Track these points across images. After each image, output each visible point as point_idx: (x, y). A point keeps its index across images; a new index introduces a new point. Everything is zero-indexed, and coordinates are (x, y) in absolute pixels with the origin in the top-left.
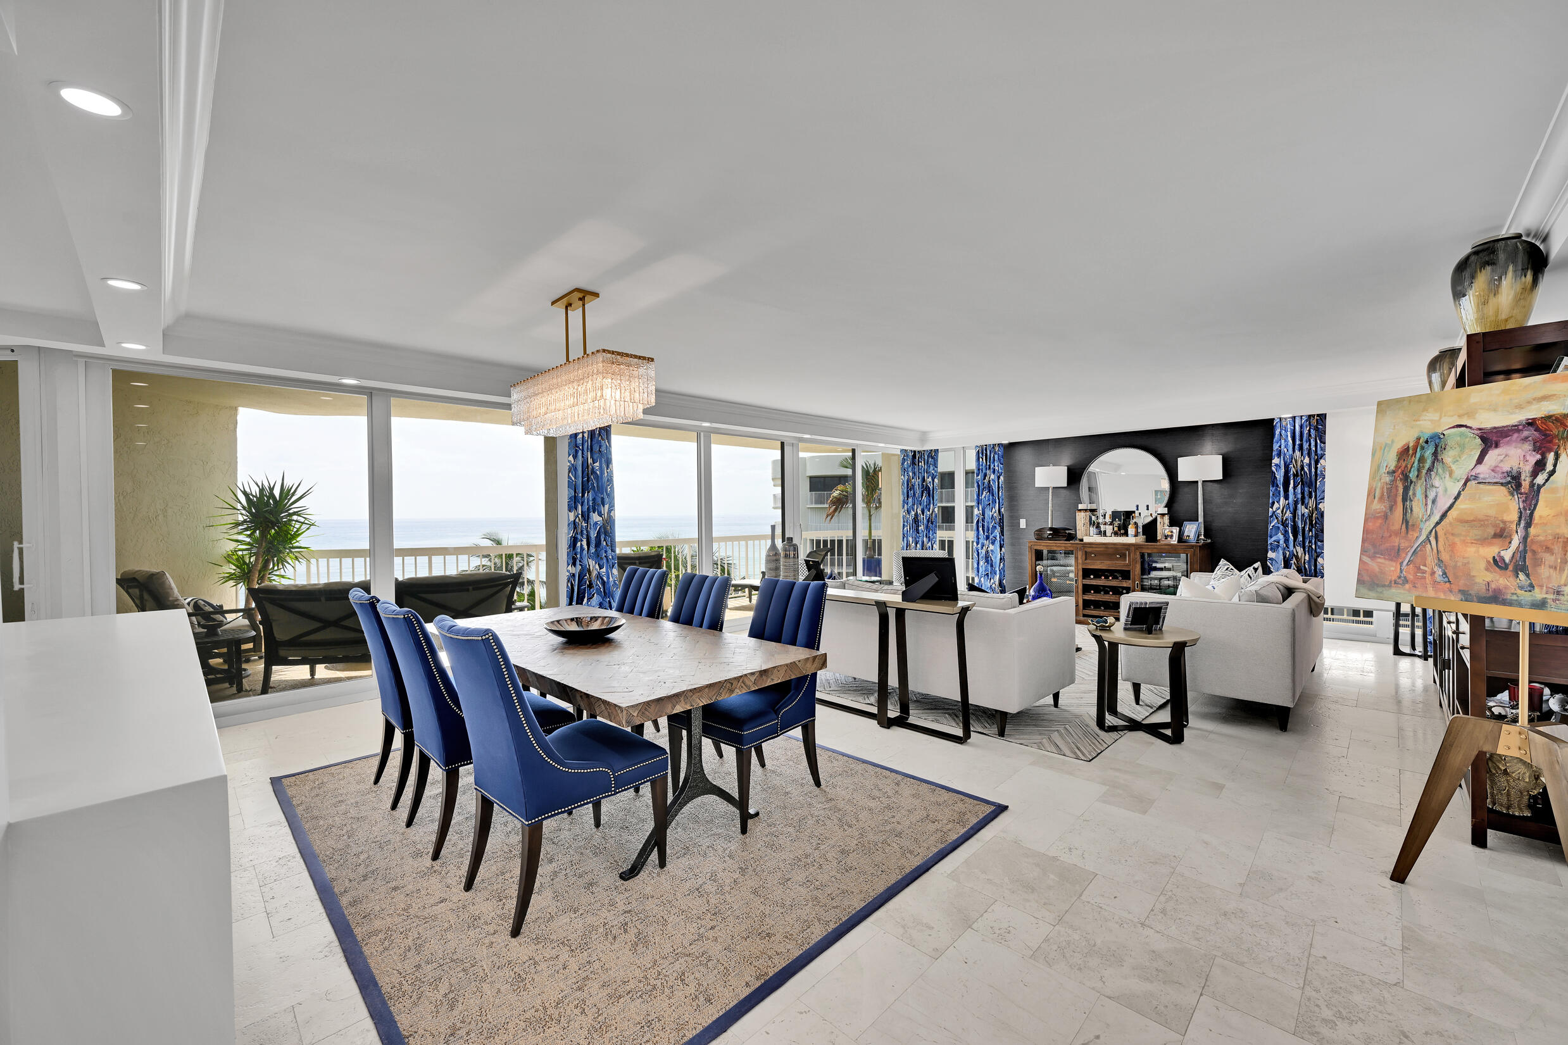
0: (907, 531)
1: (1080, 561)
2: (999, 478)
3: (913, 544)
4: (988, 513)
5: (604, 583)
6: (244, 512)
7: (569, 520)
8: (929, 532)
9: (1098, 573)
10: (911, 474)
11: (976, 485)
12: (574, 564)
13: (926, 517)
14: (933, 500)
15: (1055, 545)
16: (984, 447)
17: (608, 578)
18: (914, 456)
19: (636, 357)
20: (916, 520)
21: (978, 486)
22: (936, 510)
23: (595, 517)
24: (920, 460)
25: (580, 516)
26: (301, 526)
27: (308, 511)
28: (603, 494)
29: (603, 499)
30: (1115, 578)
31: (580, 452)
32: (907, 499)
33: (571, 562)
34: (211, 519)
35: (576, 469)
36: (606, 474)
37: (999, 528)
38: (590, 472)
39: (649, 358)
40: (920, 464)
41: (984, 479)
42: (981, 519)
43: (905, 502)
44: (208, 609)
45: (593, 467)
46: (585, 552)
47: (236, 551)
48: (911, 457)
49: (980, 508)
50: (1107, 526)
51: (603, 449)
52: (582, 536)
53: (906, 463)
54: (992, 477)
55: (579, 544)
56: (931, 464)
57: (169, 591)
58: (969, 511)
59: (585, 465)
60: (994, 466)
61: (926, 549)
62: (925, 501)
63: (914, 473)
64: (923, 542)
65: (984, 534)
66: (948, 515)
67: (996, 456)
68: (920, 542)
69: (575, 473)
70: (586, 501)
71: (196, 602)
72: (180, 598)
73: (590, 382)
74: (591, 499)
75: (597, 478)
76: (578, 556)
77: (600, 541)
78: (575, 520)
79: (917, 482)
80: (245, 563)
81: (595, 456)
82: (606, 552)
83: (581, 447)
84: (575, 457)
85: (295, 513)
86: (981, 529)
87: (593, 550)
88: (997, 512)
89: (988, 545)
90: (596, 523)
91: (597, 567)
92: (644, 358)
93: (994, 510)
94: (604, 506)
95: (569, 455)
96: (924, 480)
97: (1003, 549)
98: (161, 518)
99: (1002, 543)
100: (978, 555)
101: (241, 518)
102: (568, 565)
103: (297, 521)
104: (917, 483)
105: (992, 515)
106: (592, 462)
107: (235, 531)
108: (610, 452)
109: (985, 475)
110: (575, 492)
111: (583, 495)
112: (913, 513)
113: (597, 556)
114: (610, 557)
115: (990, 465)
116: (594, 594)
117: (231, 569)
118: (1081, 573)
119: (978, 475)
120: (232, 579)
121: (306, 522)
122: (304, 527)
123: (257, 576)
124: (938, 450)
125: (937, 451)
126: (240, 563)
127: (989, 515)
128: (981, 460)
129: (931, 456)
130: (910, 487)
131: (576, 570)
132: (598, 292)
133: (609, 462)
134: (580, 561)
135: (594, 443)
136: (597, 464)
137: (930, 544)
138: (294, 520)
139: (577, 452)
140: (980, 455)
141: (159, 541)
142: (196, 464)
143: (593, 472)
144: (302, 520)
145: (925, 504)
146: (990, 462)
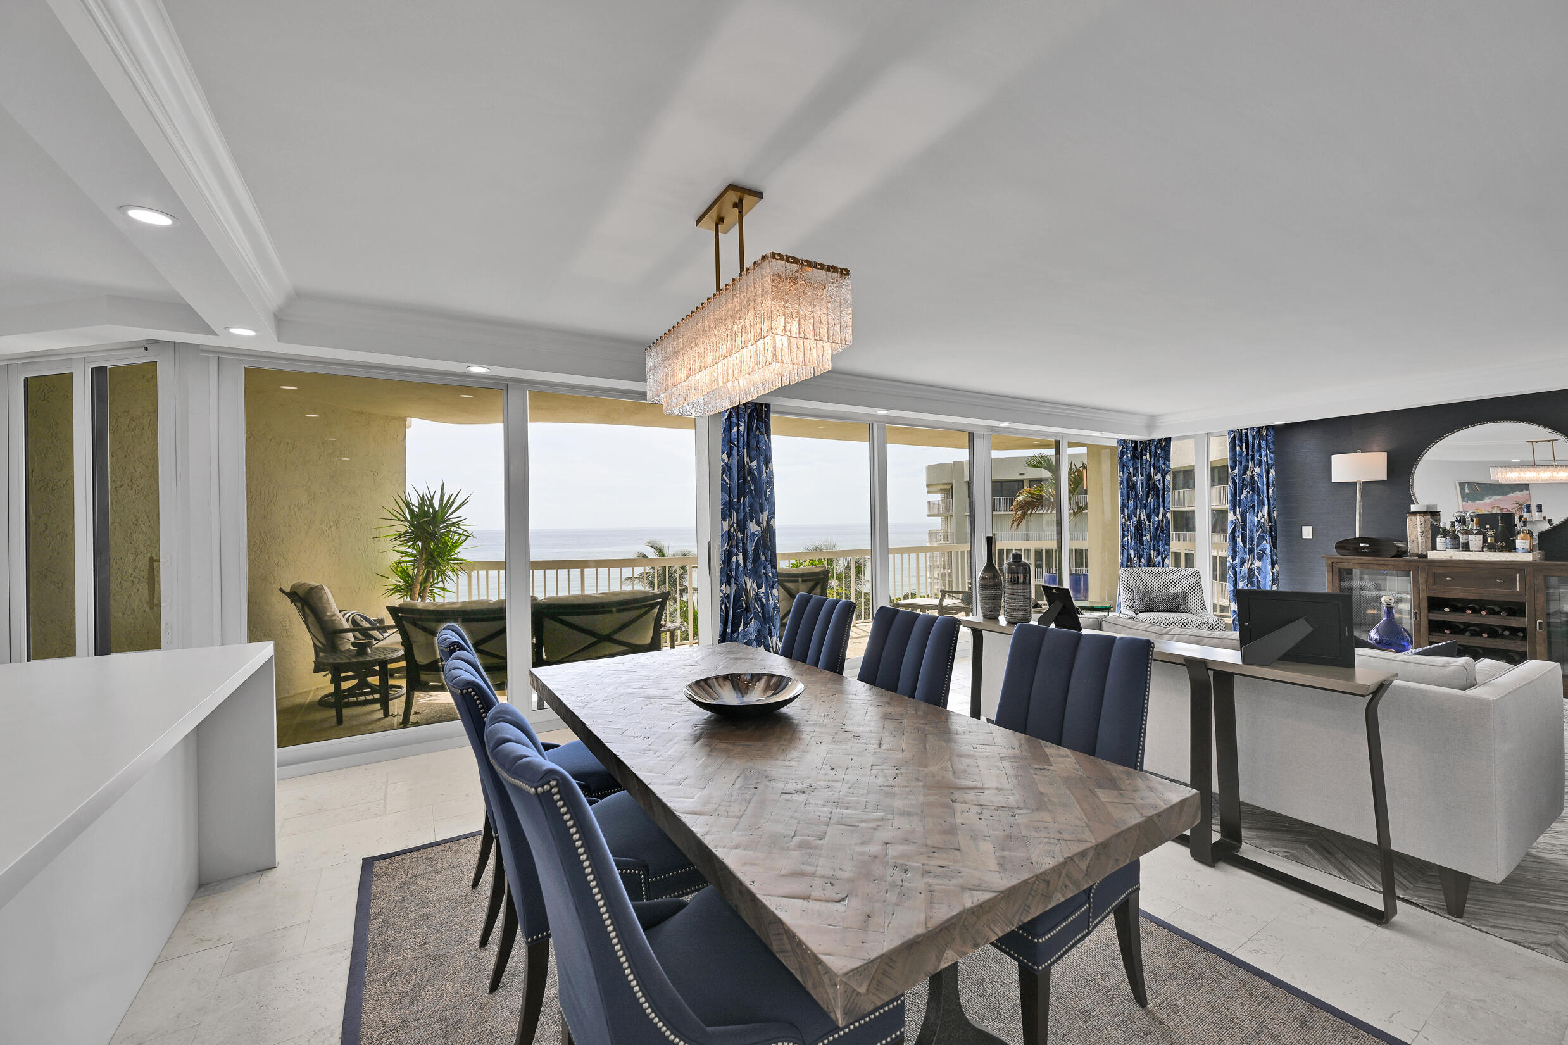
0: (1128, 542)
1: (1422, 586)
2: (1268, 472)
3: (1136, 559)
4: (1253, 519)
5: (762, 606)
6: (406, 523)
7: (722, 530)
8: (1158, 543)
9: (1457, 606)
10: (1131, 470)
11: (1230, 482)
12: (729, 583)
13: (1154, 524)
14: (1164, 502)
15: (1375, 562)
16: (1243, 431)
17: (768, 600)
18: (1135, 448)
19: (822, 266)
20: (1139, 528)
21: (1234, 483)
22: (1168, 515)
23: (753, 527)
24: (1144, 452)
25: (735, 525)
26: (460, 537)
27: (465, 522)
28: (761, 498)
29: (761, 505)
30: (1492, 612)
31: (735, 448)
32: (1128, 502)
33: (725, 579)
34: (381, 529)
35: (730, 470)
36: (765, 475)
37: (1269, 539)
38: (746, 473)
39: (842, 269)
40: (1144, 457)
41: (1245, 473)
42: (1239, 526)
43: (1123, 505)
44: (366, 624)
45: (749, 466)
46: (741, 569)
47: (400, 563)
48: (1131, 449)
49: (1238, 512)
50: (1471, 537)
51: (762, 444)
52: (737, 549)
53: (1125, 456)
54: (1257, 470)
55: (734, 559)
56: (1160, 457)
57: (327, 605)
58: (1219, 518)
59: (741, 463)
60: (1260, 456)
61: (1154, 566)
62: (1152, 503)
63: (1136, 469)
64: (1149, 556)
65: (1245, 546)
66: (1185, 522)
67: (1264, 444)
68: (1145, 556)
69: (730, 474)
70: (742, 507)
71: (353, 617)
72: (338, 613)
73: (752, 312)
74: (748, 505)
75: (755, 480)
76: (734, 573)
77: (759, 555)
78: (729, 531)
79: (1139, 480)
80: (409, 576)
81: (753, 454)
82: (765, 568)
83: (736, 443)
84: (729, 455)
85: (454, 524)
86: (1239, 540)
87: (750, 566)
88: (1266, 516)
89: (1252, 561)
90: (753, 534)
91: (755, 586)
92: (835, 269)
93: (1260, 515)
94: (762, 513)
95: (723, 453)
96: (1149, 477)
97: (1276, 567)
98: (333, 529)
99: (1275, 558)
100: (1235, 573)
101: (404, 529)
102: (722, 584)
103: (455, 532)
104: (1139, 482)
105: (1259, 521)
106: (748, 461)
107: (398, 542)
108: (770, 449)
109: (1246, 468)
110: (730, 497)
111: (739, 501)
112: (1135, 519)
113: (755, 574)
114: (770, 575)
115: (1253, 456)
116: (752, 619)
117: (395, 580)
118: (1424, 604)
119: (1233, 469)
120: (397, 591)
121: (465, 533)
122: (463, 538)
123: (418, 588)
124: (1170, 438)
125: (1168, 440)
126: (404, 574)
127: (1252, 522)
128: (1238, 448)
129: (1161, 446)
130: (1131, 487)
131: (731, 590)
132: (761, 189)
133: (768, 460)
134: (735, 580)
135: (751, 437)
136: (755, 463)
137: (1159, 559)
138: (451, 531)
139: (731, 449)
140: (1237, 442)
141: (332, 552)
142: (367, 475)
143: (750, 472)
144: (460, 531)
145: (1152, 508)
146: (1253, 451)
